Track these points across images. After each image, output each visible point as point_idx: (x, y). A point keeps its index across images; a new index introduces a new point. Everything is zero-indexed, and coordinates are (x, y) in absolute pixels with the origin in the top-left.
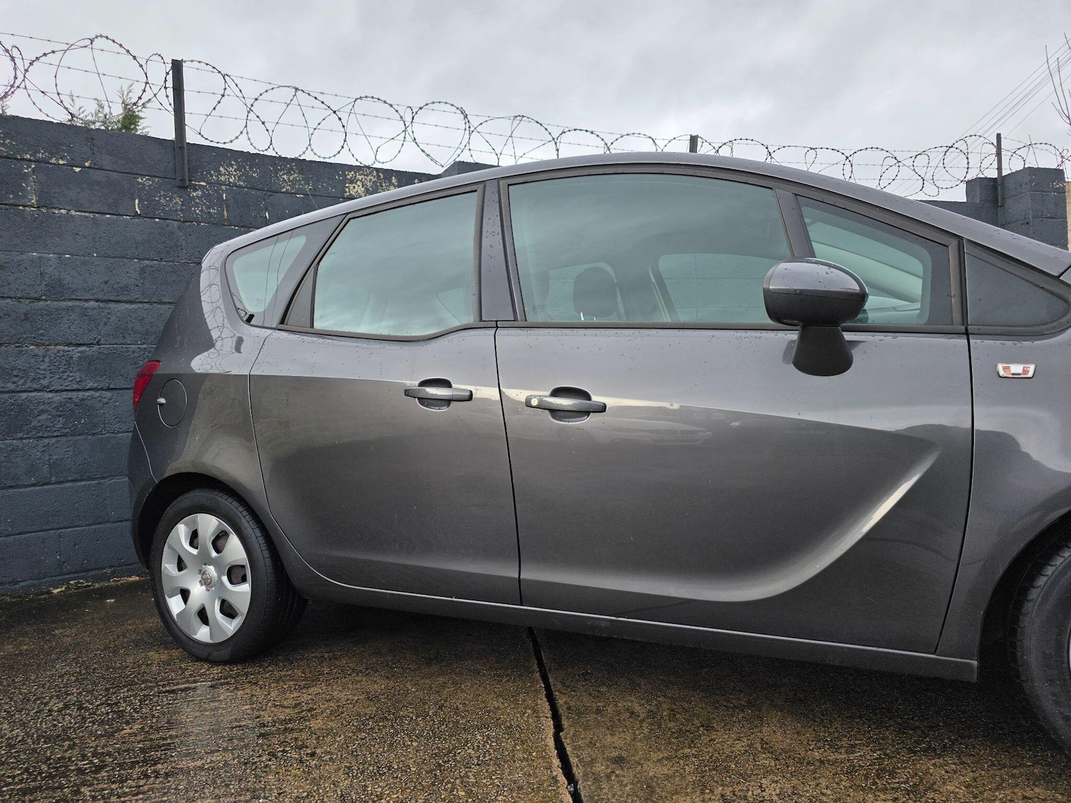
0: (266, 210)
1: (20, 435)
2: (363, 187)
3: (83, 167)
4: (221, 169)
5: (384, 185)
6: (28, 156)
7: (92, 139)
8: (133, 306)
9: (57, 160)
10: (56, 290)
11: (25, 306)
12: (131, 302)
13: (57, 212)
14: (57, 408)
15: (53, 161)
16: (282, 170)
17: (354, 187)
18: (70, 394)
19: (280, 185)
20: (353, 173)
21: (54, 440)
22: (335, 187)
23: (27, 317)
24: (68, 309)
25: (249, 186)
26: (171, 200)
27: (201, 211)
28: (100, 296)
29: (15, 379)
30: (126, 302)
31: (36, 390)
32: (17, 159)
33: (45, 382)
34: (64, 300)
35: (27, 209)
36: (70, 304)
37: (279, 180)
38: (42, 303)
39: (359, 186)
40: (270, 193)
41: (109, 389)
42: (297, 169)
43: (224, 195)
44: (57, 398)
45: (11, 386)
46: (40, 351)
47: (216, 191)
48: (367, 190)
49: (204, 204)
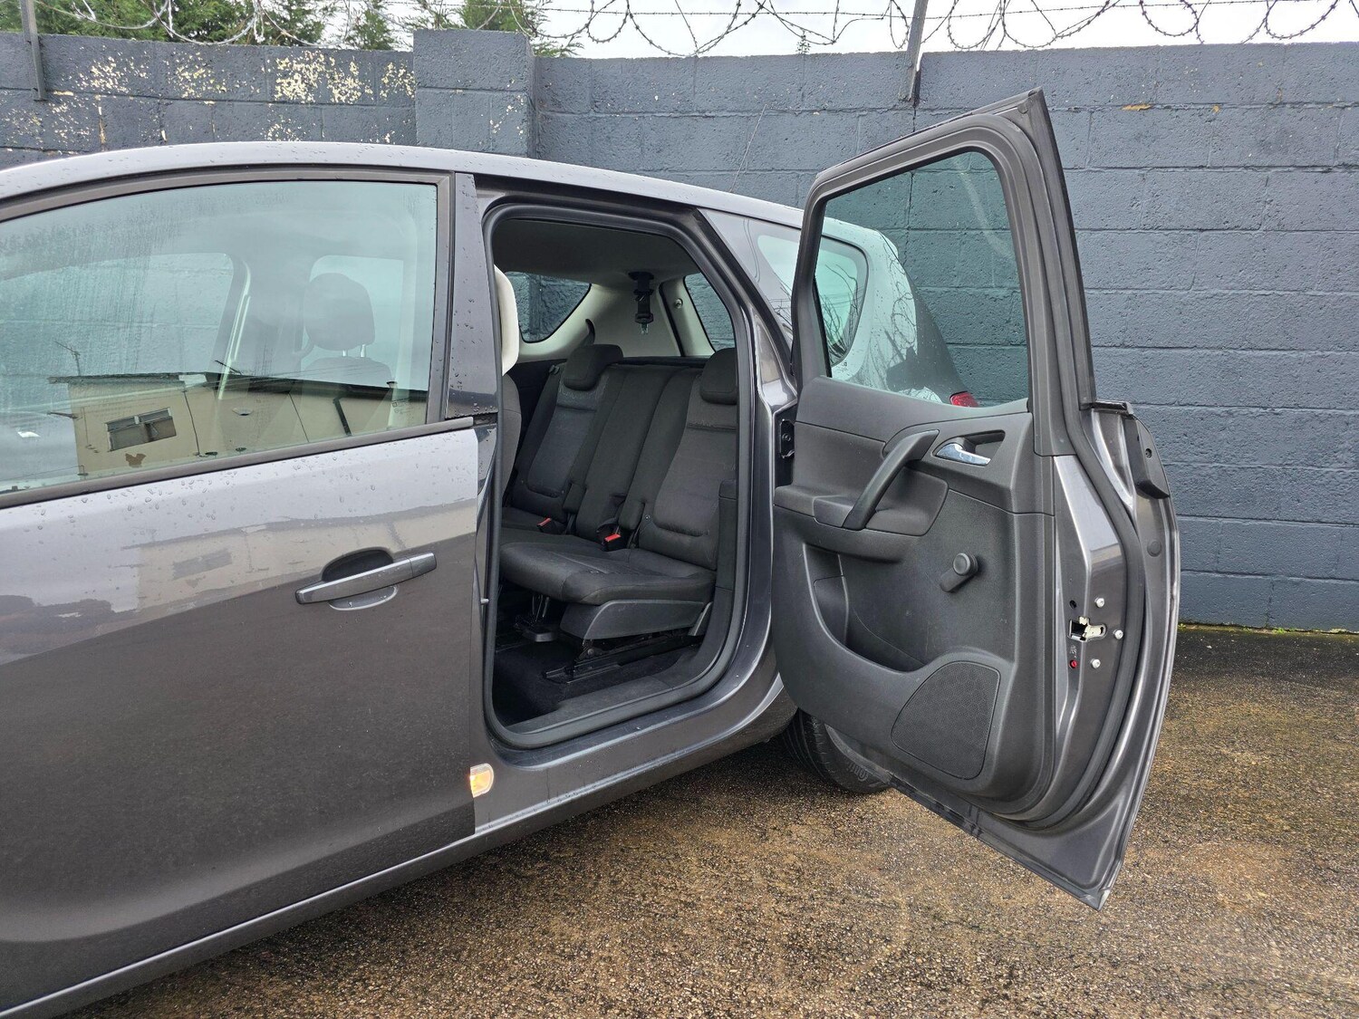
0: (162, 126)
2: (302, 82)
4: (94, 70)
5: (336, 76)
16: (181, 63)
17: (289, 83)
19: (180, 87)
20: (287, 60)
22: (260, 86)
25: (135, 93)
26: (26, 121)
27: (68, 134)
37: (178, 79)
39: (296, 81)
40: (167, 101)
42: (204, 61)
43: (100, 108)
47: (87, 104)
48: (310, 87)
49: (72, 123)
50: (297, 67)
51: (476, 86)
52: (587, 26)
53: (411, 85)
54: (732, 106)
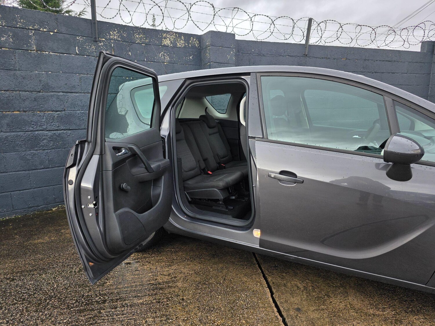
0: (130, 51)
1: (36, 149)
2: (169, 41)
3: (54, 32)
4: (111, 33)
5: (178, 40)
6: (31, 27)
7: (57, 19)
8: (77, 94)
9: (43, 29)
10: (46, 88)
11: (34, 94)
12: (77, 93)
13: (44, 53)
14: (50, 138)
15: (41, 29)
16: (136, 33)
17: (166, 41)
18: (55, 132)
19: (135, 40)
20: (165, 34)
21: (50, 150)
22: (158, 41)
23: (35, 100)
24: (52, 96)
25: (123, 40)
26: (91, 47)
28: (64, 90)
29: (33, 126)
30: (75, 93)
31: (41, 130)
32: (26, 29)
33: (45, 127)
34: (50, 92)
35: (32, 52)
36: (52, 93)
37: (134, 37)
38: (41, 93)
39: (168, 40)
40: (131, 44)
41: (70, 130)
42: (142, 32)
43: (112, 44)
44: (50, 133)
45: (31, 129)
46: (42, 114)
47: (109, 43)
48: (171, 42)
49: (104, 49)
50: (168, 36)
51: (225, 46)
53: (197, 43)
54: (270, 54)
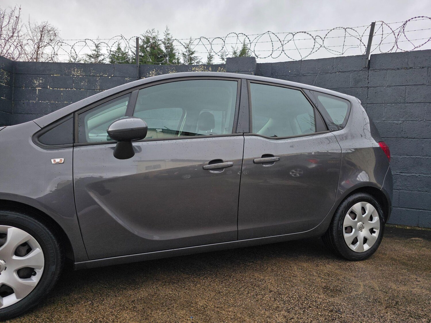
3: (111, 76)
4: (150, 72)
5: (206, 71)
6: (98, 75)
7: (115, 67)
15: (104, 75)
16: (171, 70)
20: (194, 68)
32: (95, 76)
35: (97, 90)
50: (197, 69)
51: (241, 70)
52: (271, 55)
54: (311, 72)
